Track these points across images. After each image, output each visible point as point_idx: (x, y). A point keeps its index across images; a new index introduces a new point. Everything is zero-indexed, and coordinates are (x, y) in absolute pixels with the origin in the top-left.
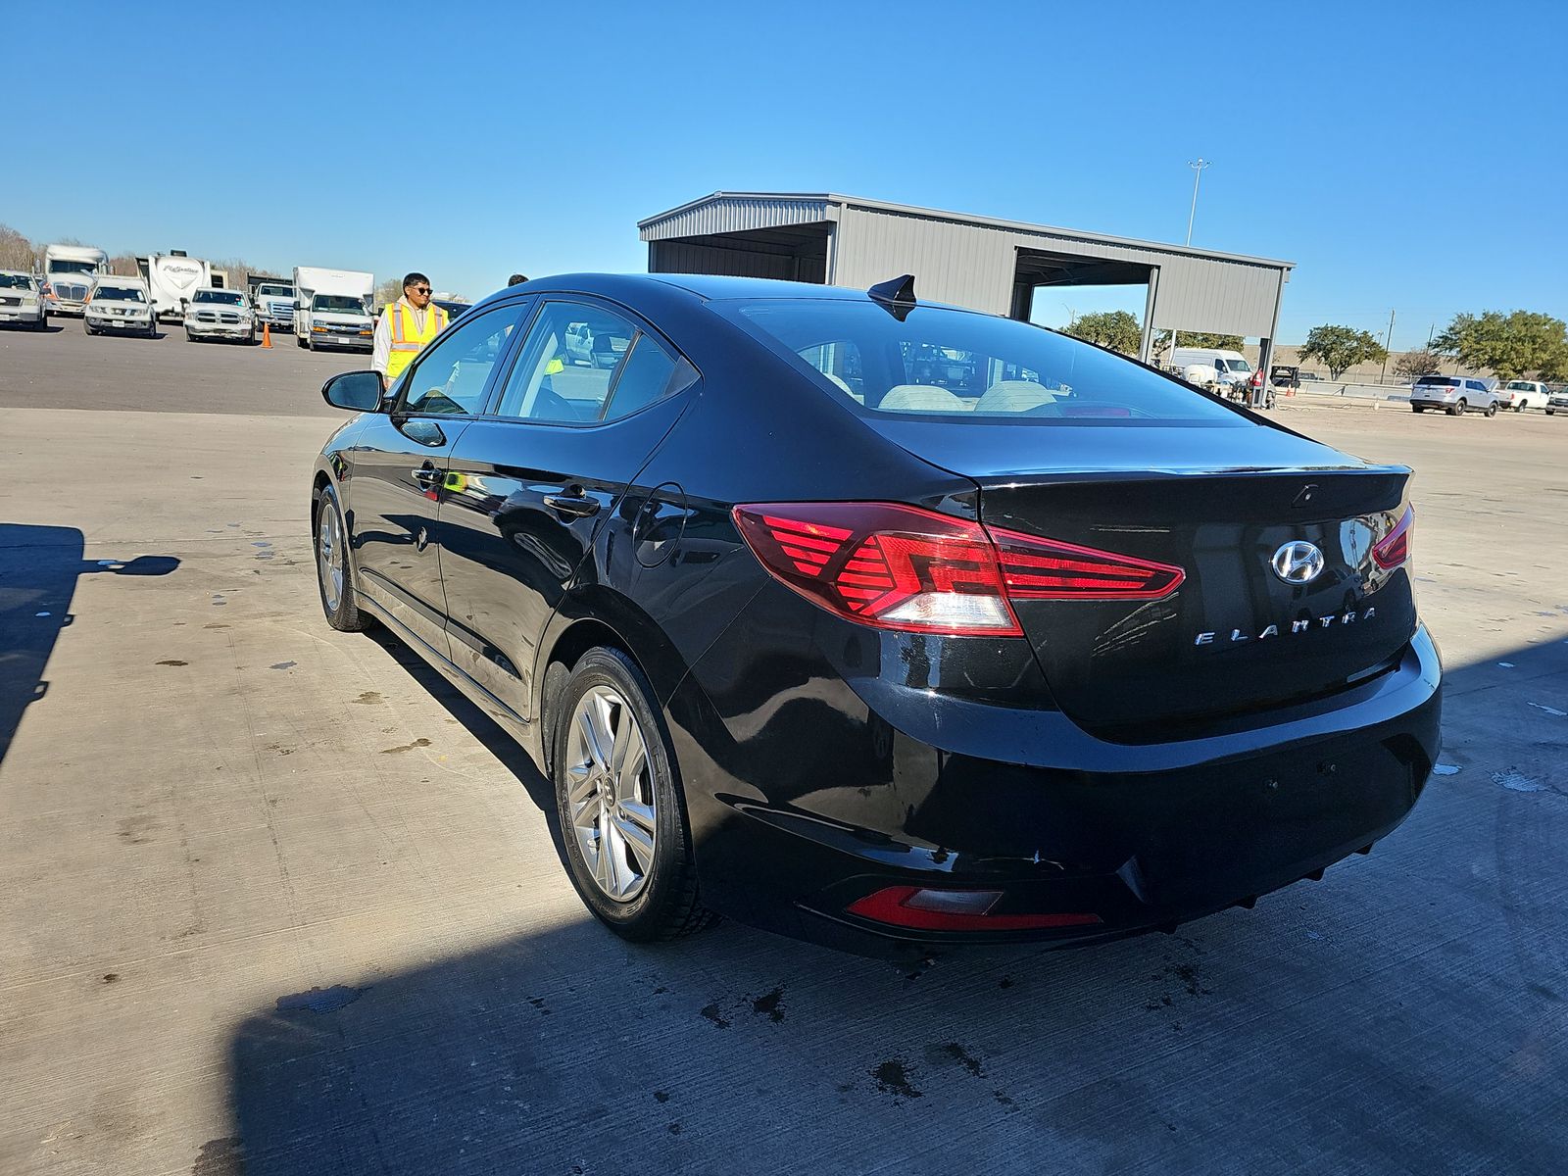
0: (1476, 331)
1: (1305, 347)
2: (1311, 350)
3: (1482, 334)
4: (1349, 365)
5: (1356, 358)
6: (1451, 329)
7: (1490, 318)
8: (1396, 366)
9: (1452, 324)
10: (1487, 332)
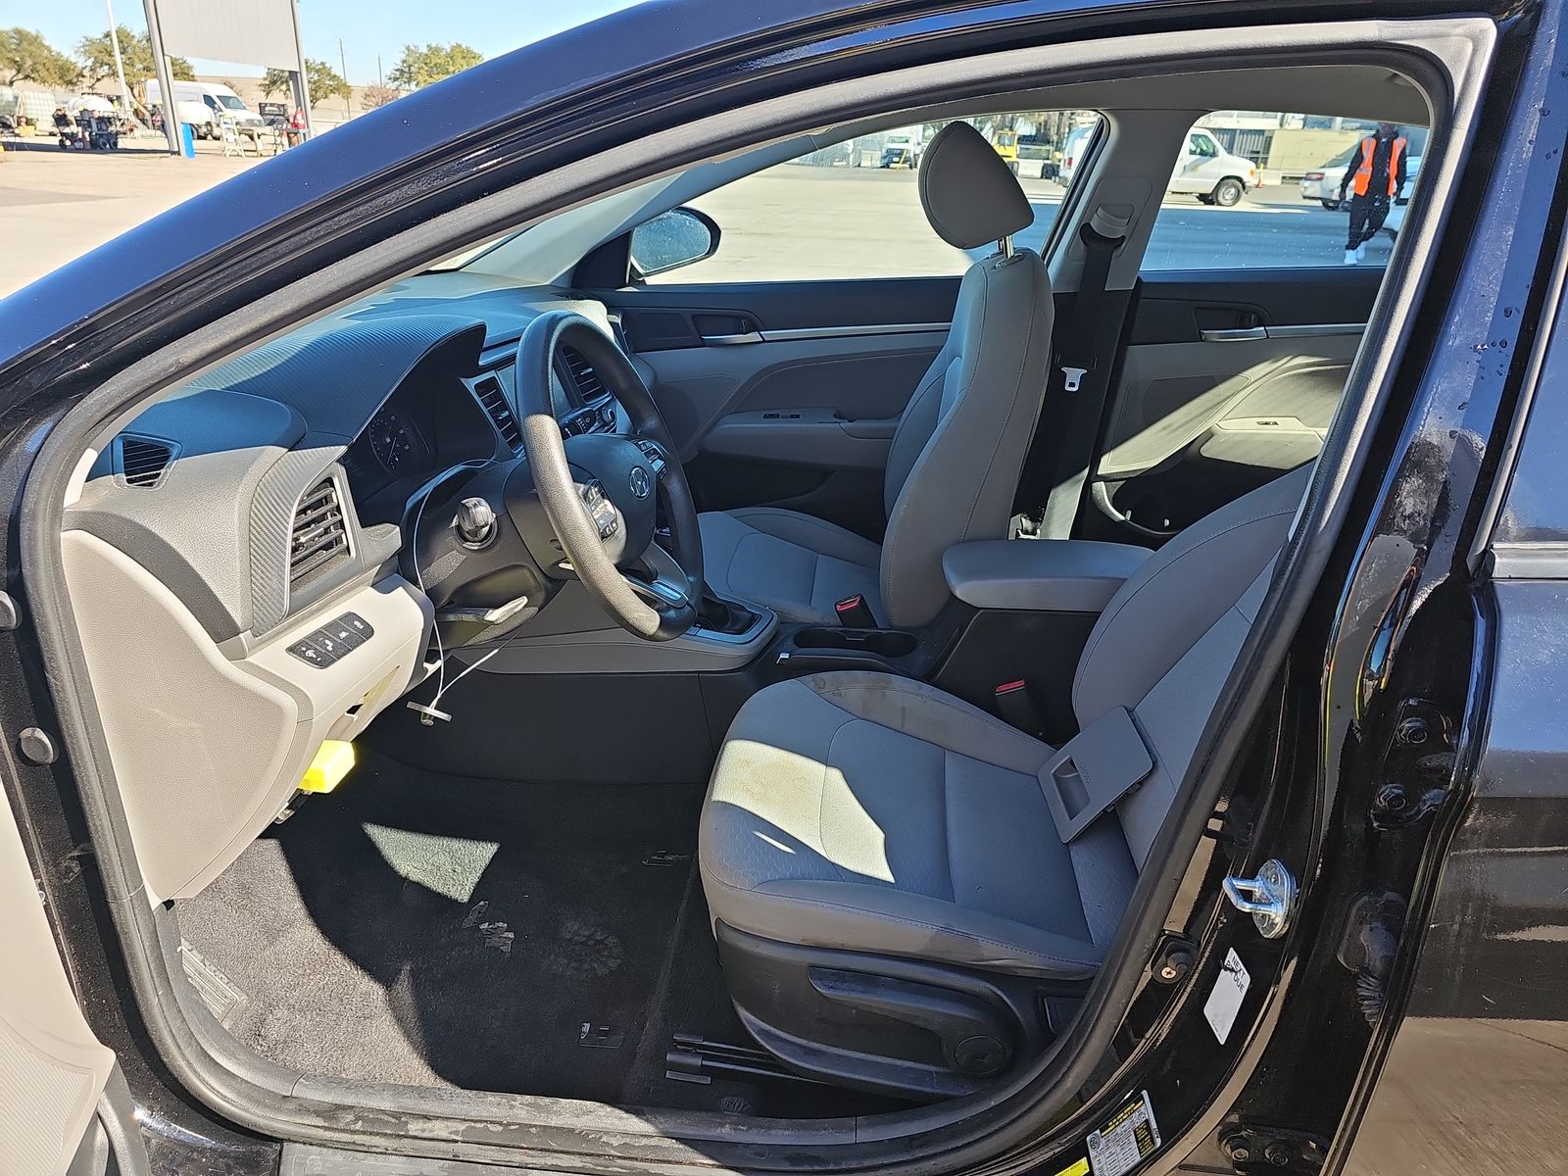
0: (426, 64)
1: (266, 79)
2: (274, 83)
3: (432, 67)
4: (317, 100)
5: (322, 93)
6: (404, 62)
7: (435, 50)
8: (362, 100)
9: (403, 56)
10: (435, 65)
